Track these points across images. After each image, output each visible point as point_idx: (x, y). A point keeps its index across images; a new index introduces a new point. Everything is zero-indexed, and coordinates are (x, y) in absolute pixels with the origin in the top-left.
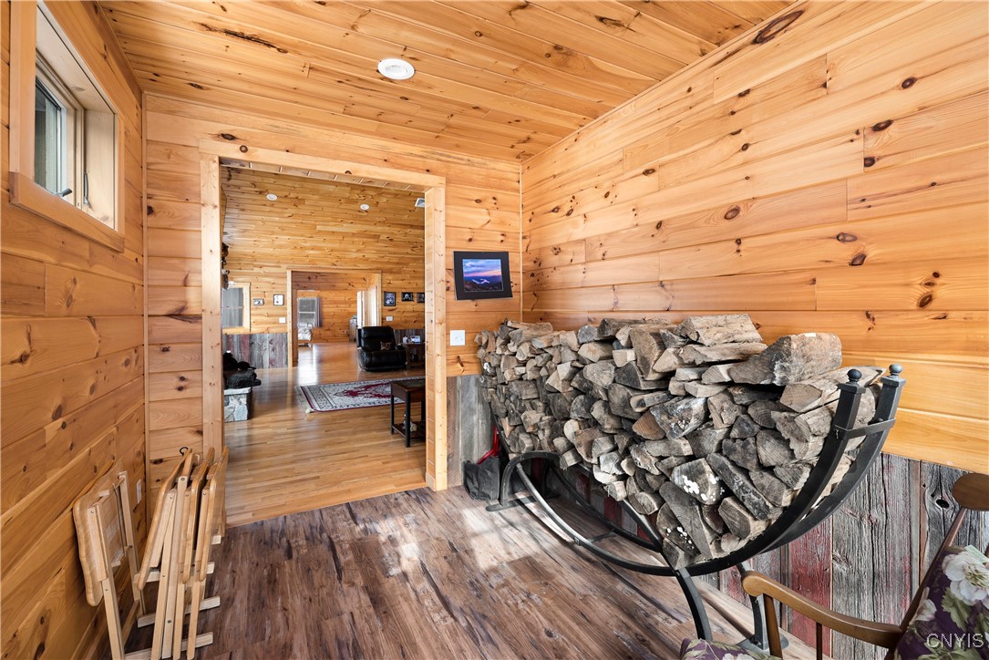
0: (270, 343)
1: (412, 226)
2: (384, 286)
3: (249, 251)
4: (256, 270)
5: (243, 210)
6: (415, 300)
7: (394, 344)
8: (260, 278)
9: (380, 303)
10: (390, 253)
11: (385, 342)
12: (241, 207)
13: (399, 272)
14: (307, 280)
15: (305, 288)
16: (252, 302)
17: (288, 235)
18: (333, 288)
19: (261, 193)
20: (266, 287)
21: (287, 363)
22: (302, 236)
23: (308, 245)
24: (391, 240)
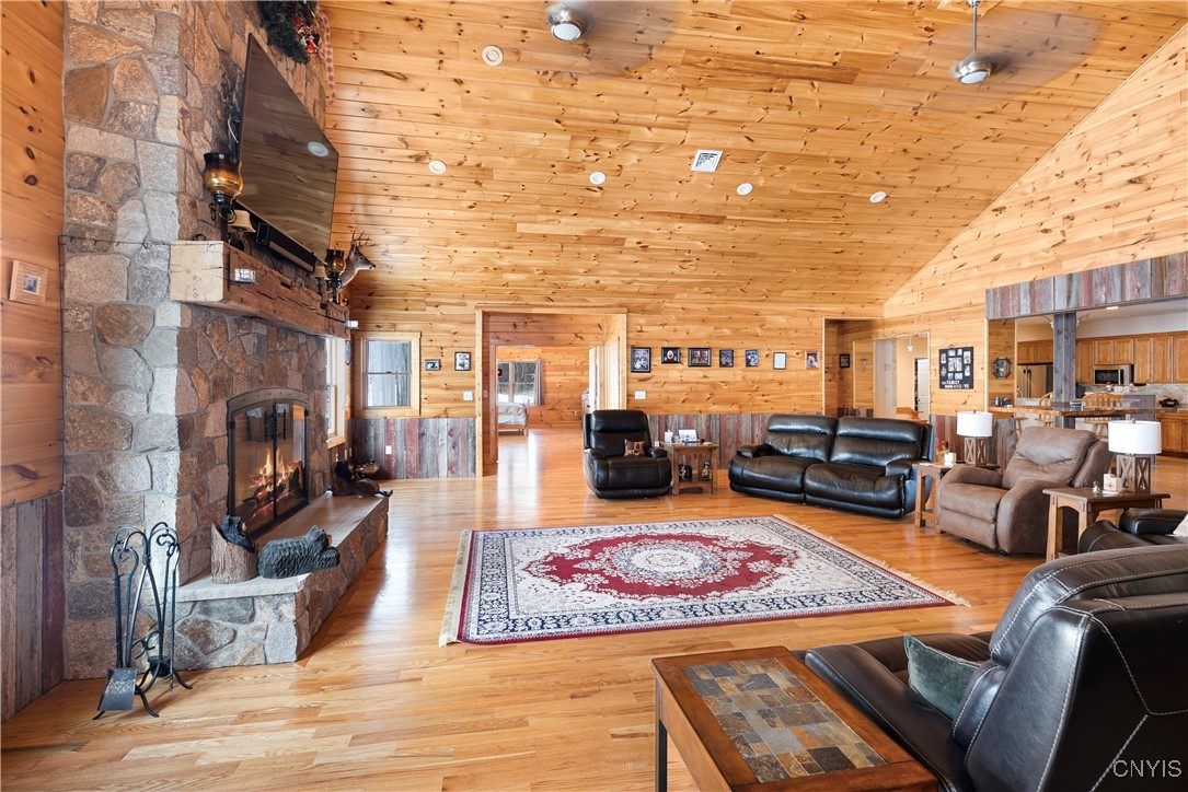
0: (450, 434)
1: (683, 217)
2: (631, 335)
3: (417, 278)
4: (431, 310)
5: (395, 198)
6: (685, 361)
7: (648, 446)
8: (434, 325)
9: (624, 367)
10: (643, 275)
11: (632, 440)
12: (392, 193)
13: (657, 311)
14: (511, 329)
15: (508, 342)
16: (423, 365)
17: (471, 244)
18: (550, 341)
19: (418, 159)
20: (444, 340)
21: (474, 470)
22: (495, 245)
23: (504, 263)
24: (645, 248)
